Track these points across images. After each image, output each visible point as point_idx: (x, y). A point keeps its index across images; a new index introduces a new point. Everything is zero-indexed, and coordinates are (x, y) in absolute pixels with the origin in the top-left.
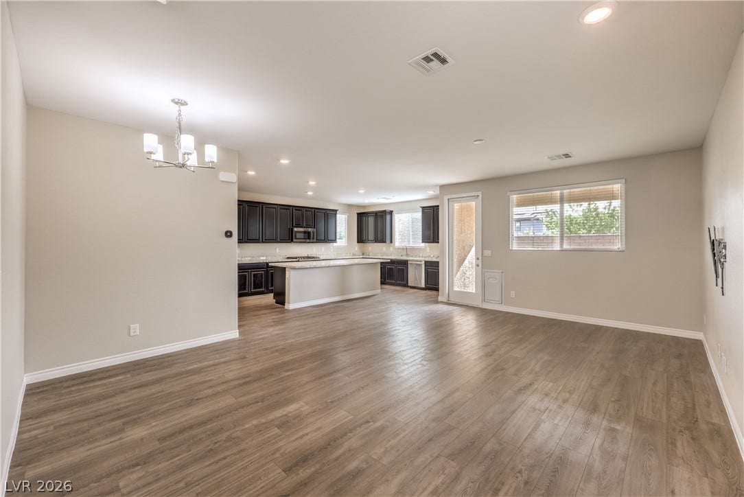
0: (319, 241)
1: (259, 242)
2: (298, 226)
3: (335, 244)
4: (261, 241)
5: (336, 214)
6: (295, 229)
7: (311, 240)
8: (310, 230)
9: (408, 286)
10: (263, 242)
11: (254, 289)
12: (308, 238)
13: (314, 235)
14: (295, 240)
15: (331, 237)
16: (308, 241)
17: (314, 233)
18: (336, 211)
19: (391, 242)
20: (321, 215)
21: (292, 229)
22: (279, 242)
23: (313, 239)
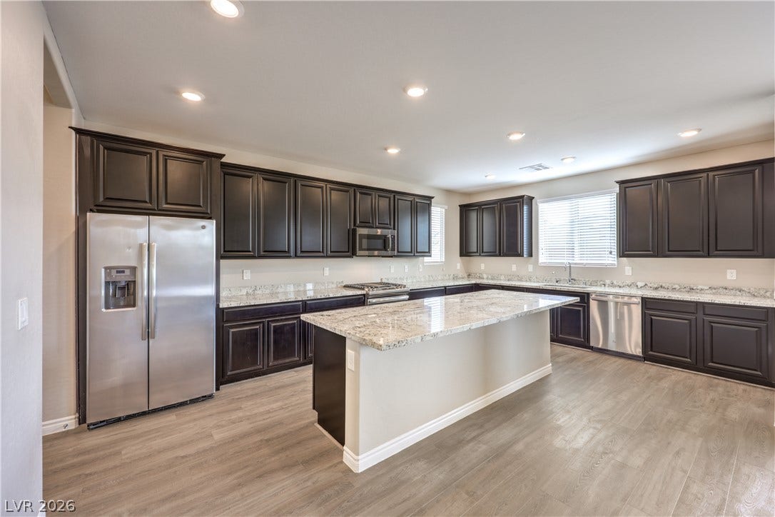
0: (401, 254)
1: (289, 257)
2: (365, 224)
3: (426, 259)
4: (292, 253)
5: (429, 205)
6: (362, 231)
7: (390, 253)
8: (386, 232)
9: (592, 348)
10: (296, 256)
11: (275, 359)
12: (384, 248)
13: (393, 243)
14: (359, 253)
15: (422, 247)
16: (384, 253)
17: (393, 239)
18: (430, 198)
19: (530, 255)
20: (403, 204)
21: (354, 231)
22: (327, 257)
23: (393, 249)
